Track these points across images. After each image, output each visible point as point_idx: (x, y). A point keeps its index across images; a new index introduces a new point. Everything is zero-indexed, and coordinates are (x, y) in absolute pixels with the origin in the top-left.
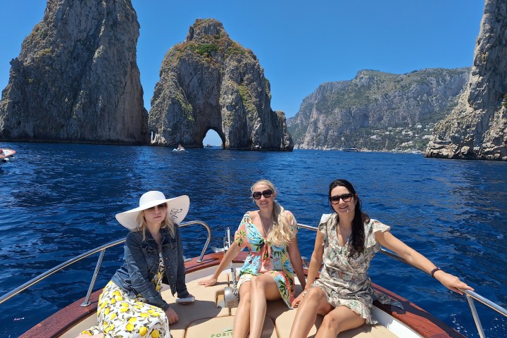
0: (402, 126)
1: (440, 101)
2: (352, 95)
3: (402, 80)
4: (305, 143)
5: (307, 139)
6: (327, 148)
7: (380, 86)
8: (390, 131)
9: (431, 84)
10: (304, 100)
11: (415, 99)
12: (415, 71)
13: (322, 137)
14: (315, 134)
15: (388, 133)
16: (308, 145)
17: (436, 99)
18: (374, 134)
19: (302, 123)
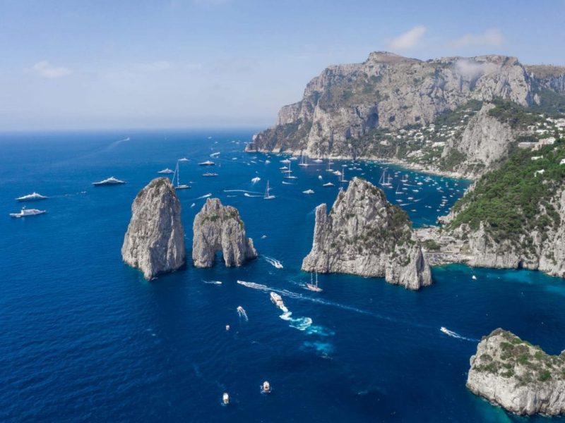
0: (415, 129)
1: (456, 97)
2: (361, 89)
3: (416, 72)
4: (309, 149)
5: (311, 144)
6: (333, 156)
7: (392, 79)
8: (402, 135)
9: (447, 77)
10: (308, 85)
11: (429, 95)
12: (431, 60)
13: (327, 143)
14: (318, 138)
15: (399, 137)
16: (311, 151)
17: (452, 95)
18: (384, 139)
19: (306, 119)
